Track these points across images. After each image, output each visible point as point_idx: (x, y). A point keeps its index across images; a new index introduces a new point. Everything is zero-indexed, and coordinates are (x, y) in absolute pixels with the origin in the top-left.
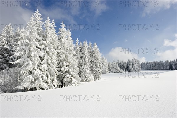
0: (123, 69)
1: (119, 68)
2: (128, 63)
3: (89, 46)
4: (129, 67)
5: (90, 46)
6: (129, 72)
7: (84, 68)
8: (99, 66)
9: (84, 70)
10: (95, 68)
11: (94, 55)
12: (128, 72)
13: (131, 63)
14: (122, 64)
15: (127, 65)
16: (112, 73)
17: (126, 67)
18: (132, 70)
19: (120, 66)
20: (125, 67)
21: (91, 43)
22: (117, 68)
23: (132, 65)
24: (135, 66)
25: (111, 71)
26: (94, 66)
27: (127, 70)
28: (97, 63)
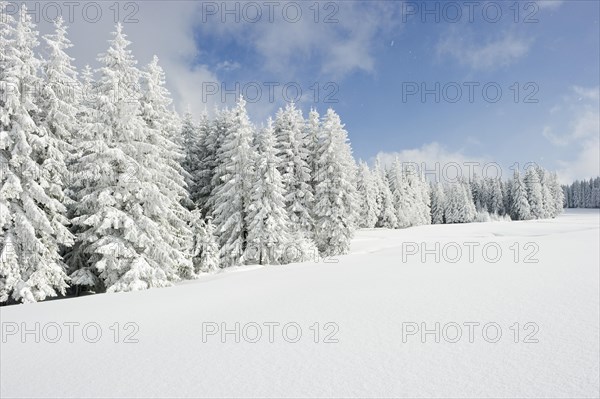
0: (491, 211)
1: (470, 205)
2: (510, 185)
3: (310, 125)
4: (515, 198)
5: (313, 122)
6: (516, 217)
7: (261, 211)
8: (344, 199)
9: (258, 217)
10: (326, 211)
11: (323, 159)
12: (508, 217)
13: (524, 185)
14: (487, 188)
15: (506, 195)
16: (445, 222)
17: (501, 202)
18: (526, 210)
19: (481, 195)
20: (498, 201)
21: (315, 113)
22: (464, 203)
23: (525, 193)
24: (540, 195)
25: (440, 217)
26: (325, 200)
27: (508, 212)
28: (336, 191)
